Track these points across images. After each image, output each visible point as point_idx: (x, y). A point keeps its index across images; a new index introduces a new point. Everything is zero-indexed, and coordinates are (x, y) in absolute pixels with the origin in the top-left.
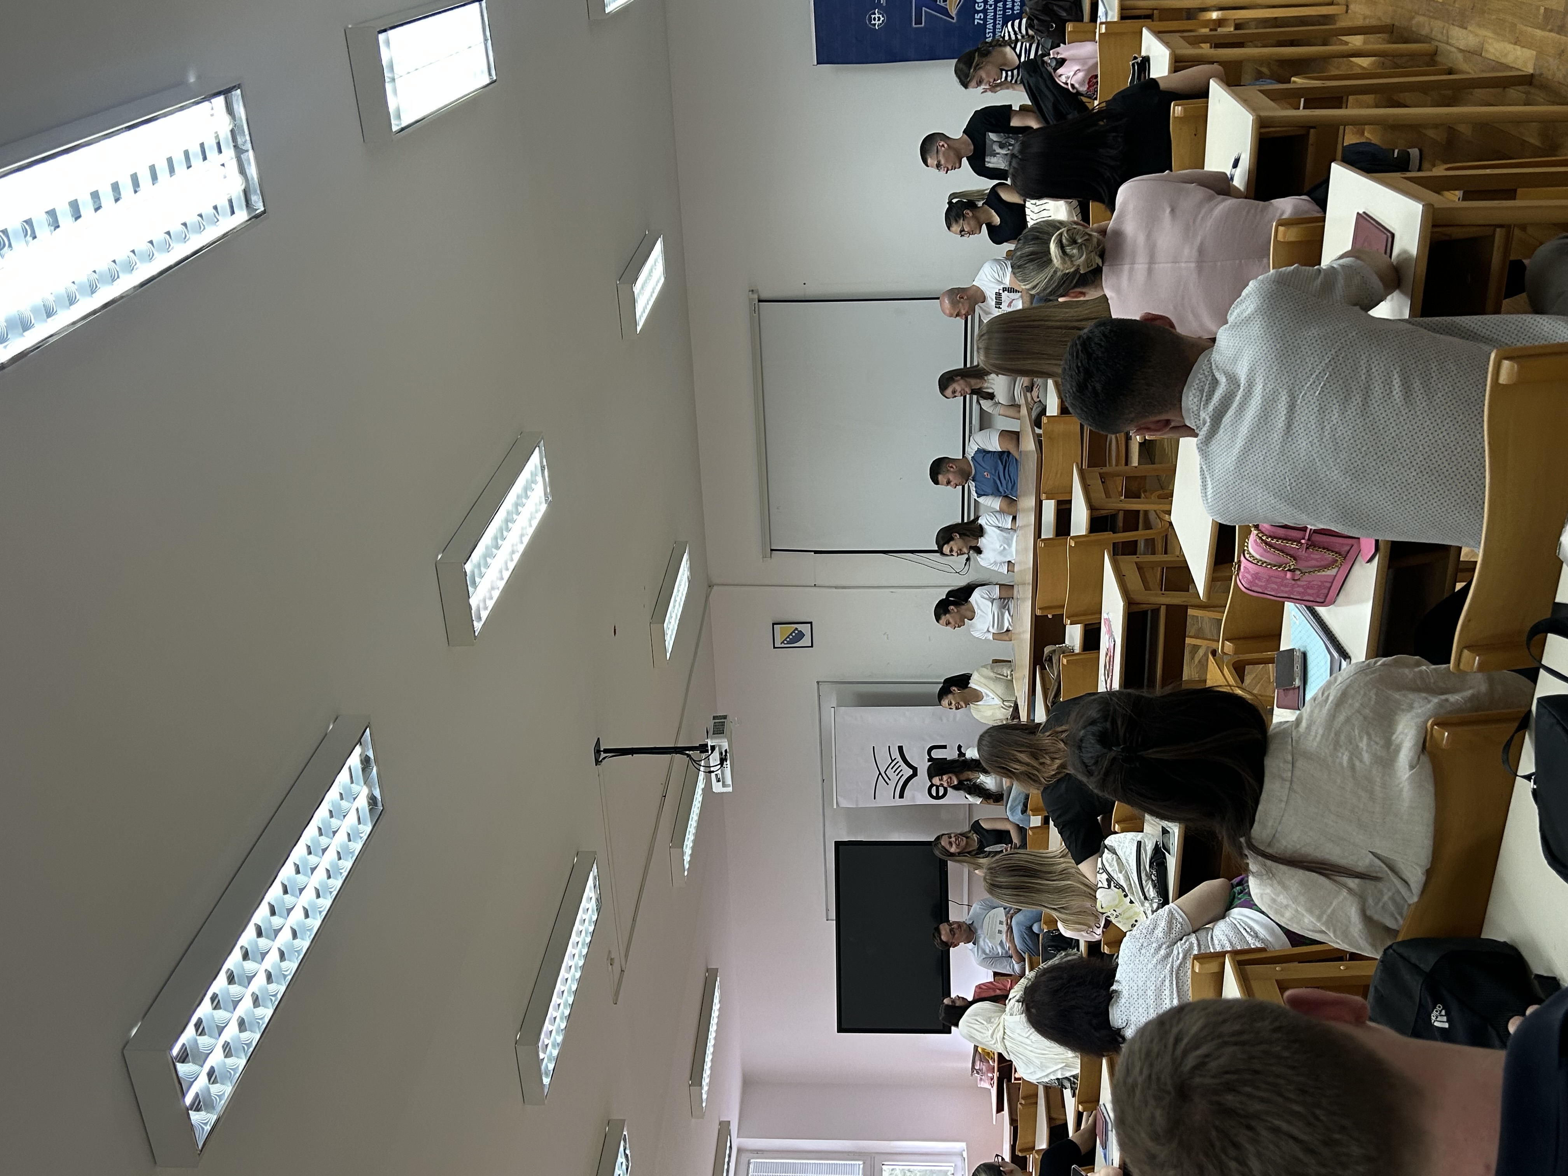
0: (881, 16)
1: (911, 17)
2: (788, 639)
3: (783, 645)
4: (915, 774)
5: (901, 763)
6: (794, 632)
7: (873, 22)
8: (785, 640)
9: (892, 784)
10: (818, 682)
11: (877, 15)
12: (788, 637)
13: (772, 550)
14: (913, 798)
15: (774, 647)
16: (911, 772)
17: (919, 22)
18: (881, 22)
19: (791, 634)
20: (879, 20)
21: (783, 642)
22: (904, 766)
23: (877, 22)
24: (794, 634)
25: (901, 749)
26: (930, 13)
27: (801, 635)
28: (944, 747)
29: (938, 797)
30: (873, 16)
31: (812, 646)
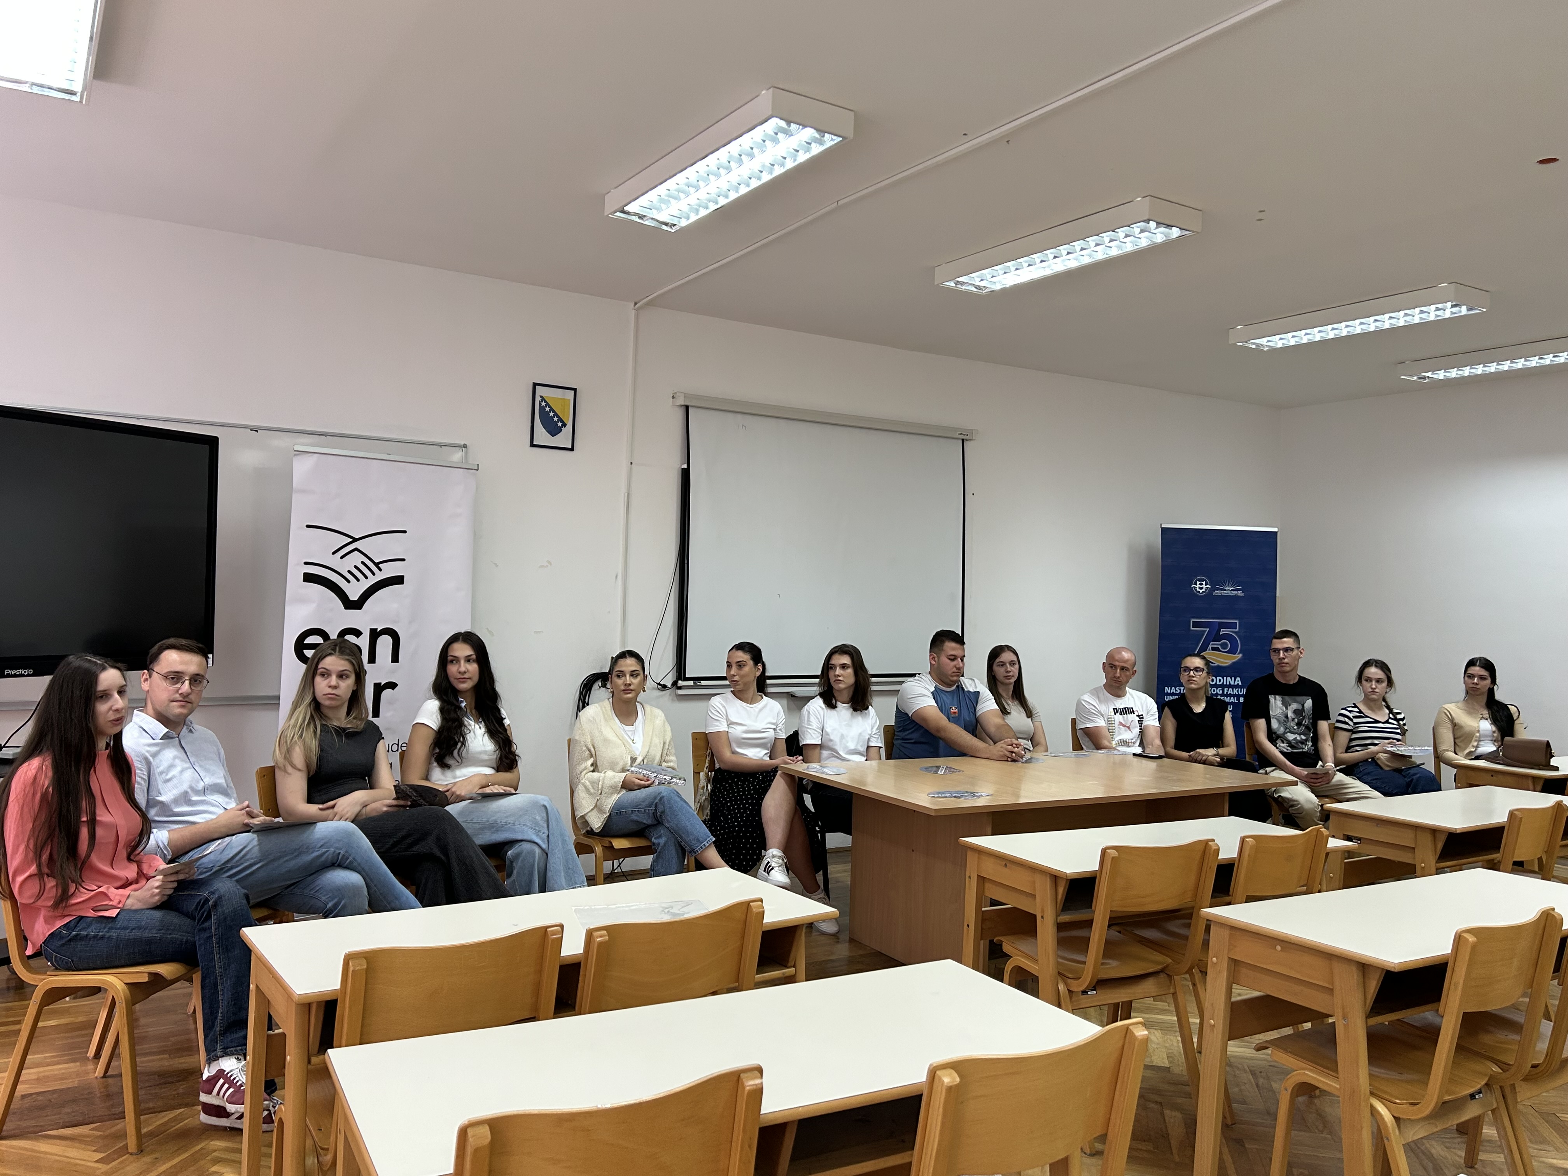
0: (1204, 590)
1: (1201, 618)
2: (547, 409)
3: (538, 399)
4: (350, 605)
5: (372, 580)
6: (560, 420)
7: (1198, 583)
8: (547, 404)
9: (335, 562)
10: (465, 446)
11: (1204, 586)
12: (552, 410)
13: (687, 407)
14: (302, 600)
15: (535, 385)
16: (354, 596)
17: (1196, 625)
18: (1198, 590)
19: (556, 415)
20: (1200, 588)
21: (543, 399)
22: (365, 585)
23: (1198, 586)
24: (556, 419)
25: (398, 580)
26: (1203, 635)
27: (554, 429)
28: (395, 658)
29: (300, 646)
30: (1204, 583)
31: (532, 445)
